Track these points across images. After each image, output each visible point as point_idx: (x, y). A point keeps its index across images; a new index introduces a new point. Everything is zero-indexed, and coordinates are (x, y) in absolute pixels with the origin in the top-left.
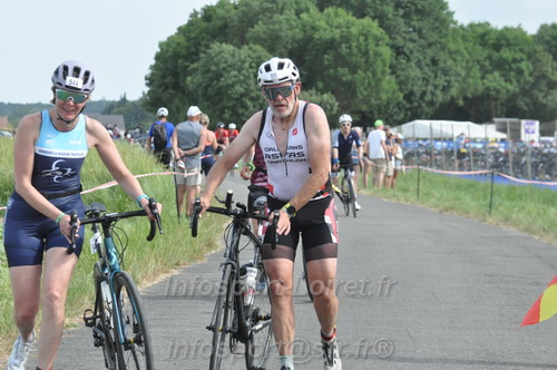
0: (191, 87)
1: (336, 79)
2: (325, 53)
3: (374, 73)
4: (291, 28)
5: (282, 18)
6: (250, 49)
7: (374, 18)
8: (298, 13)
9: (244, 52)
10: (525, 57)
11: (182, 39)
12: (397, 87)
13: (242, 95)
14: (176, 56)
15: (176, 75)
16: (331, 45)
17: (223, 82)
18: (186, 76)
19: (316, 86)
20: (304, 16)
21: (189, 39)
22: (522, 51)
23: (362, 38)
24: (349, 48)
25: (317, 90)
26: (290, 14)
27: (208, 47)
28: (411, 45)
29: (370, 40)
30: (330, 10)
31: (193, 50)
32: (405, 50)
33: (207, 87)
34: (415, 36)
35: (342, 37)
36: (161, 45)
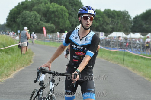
0: (18, 22)
1: (55, 20)
2: (52, 14)
3: (64, 19)
4: (44, 8)
5: (41, 5)
6: (33, 12)
7: (64, 6)
8: (45, 4)
9: (32, 13)
10: (101, 17)
11: (16, 9)
12: (69, 23)
13: (31, 24)
14: (14, 14)
15: (14, 18)
16: (53, 12)
17: (26, 20)
18: (17, 19)
19: (50, 22)
20: (47, 5)
21: (18, 9)
22: (100, 15)
23: (61, 11)
24: (58, 13)
25: (50, 23)
26: (43, 4)
27: (22, 12)
28: (73, 13)
29: (63, 11)
30: (53, 3)
31: (19, 12)
32: (72, 14)
33: (22, 22)
34: (74, 11)
35: (56, 10)
36: (10, 11)
